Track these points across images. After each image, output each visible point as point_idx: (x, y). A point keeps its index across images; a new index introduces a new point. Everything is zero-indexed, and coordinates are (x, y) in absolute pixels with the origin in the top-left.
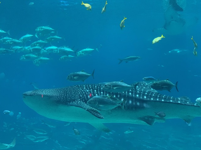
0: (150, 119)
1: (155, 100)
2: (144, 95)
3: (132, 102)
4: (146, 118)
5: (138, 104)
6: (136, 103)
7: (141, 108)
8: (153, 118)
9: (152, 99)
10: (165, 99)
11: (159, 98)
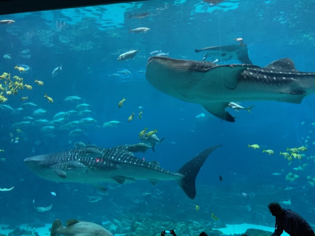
0: (121, 179)
1: (128, 162)
2: (118, 157)
3: (107, 163)
4: (118, 178)
5: (112, 165)
6: (110, 164)
7: (114, 168)
8: (124, 178)
9: (125, 161)
10: (137, 162)
11: (132, 161)
